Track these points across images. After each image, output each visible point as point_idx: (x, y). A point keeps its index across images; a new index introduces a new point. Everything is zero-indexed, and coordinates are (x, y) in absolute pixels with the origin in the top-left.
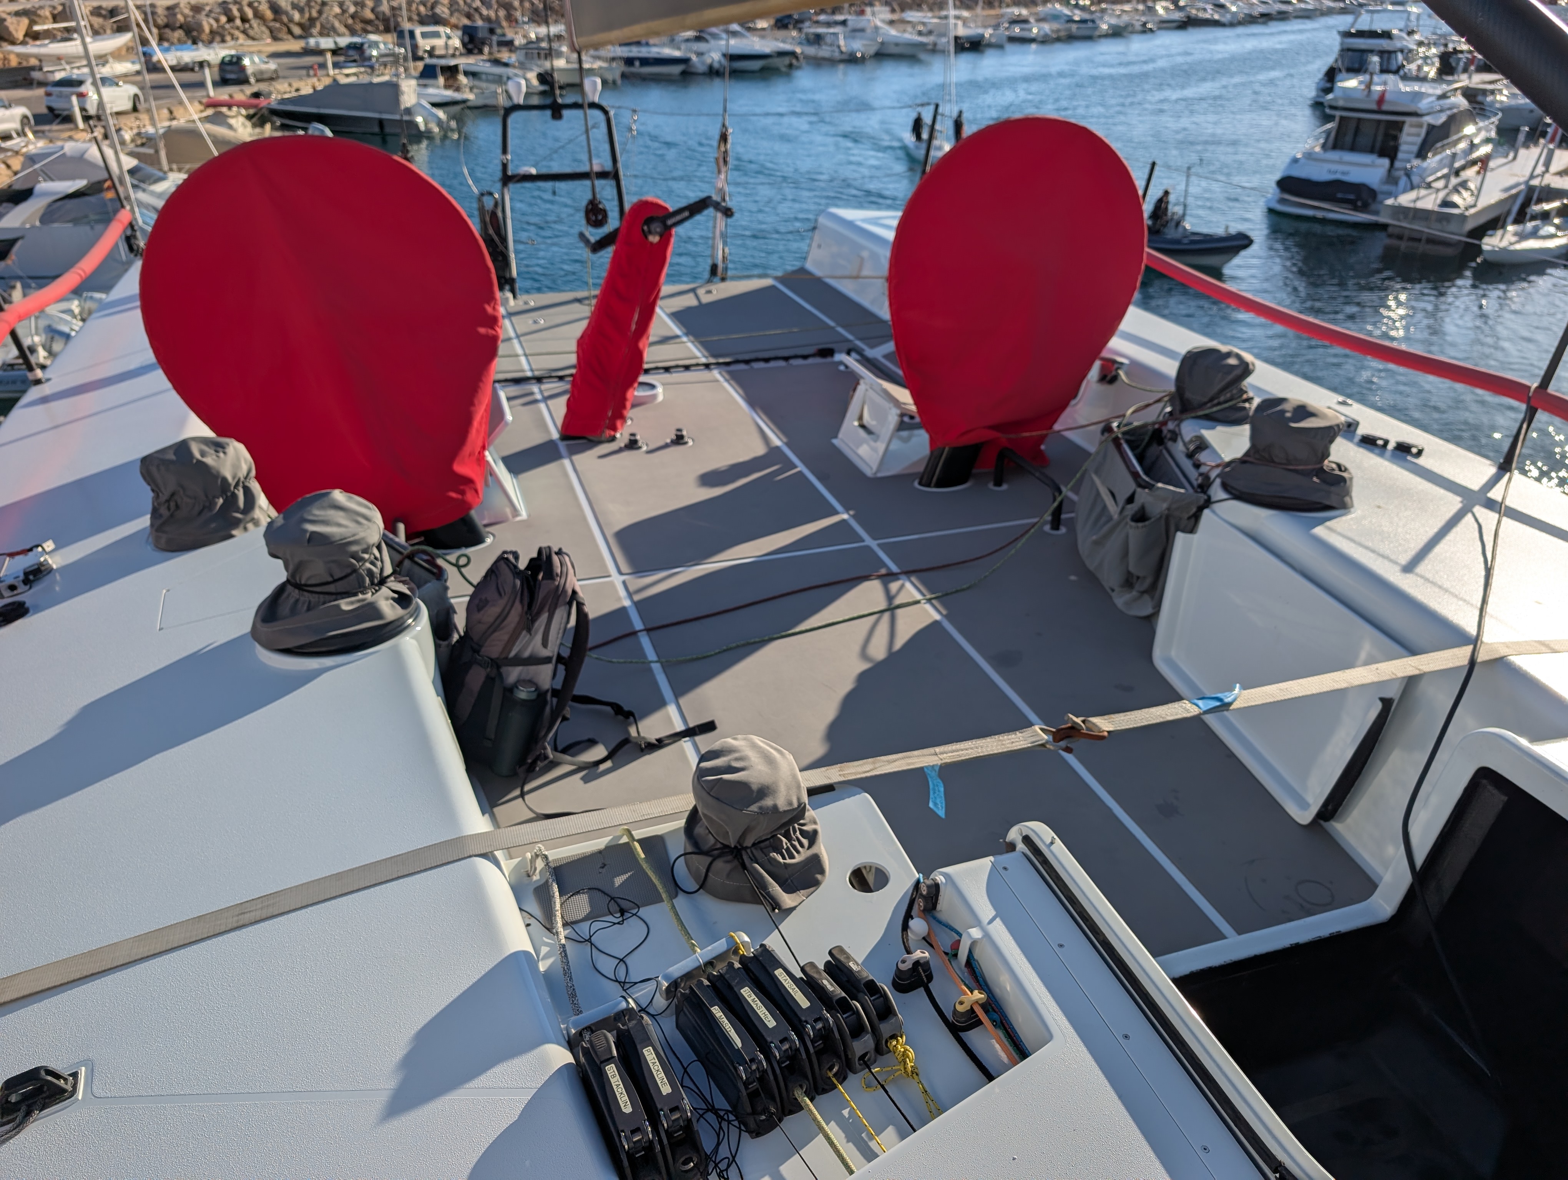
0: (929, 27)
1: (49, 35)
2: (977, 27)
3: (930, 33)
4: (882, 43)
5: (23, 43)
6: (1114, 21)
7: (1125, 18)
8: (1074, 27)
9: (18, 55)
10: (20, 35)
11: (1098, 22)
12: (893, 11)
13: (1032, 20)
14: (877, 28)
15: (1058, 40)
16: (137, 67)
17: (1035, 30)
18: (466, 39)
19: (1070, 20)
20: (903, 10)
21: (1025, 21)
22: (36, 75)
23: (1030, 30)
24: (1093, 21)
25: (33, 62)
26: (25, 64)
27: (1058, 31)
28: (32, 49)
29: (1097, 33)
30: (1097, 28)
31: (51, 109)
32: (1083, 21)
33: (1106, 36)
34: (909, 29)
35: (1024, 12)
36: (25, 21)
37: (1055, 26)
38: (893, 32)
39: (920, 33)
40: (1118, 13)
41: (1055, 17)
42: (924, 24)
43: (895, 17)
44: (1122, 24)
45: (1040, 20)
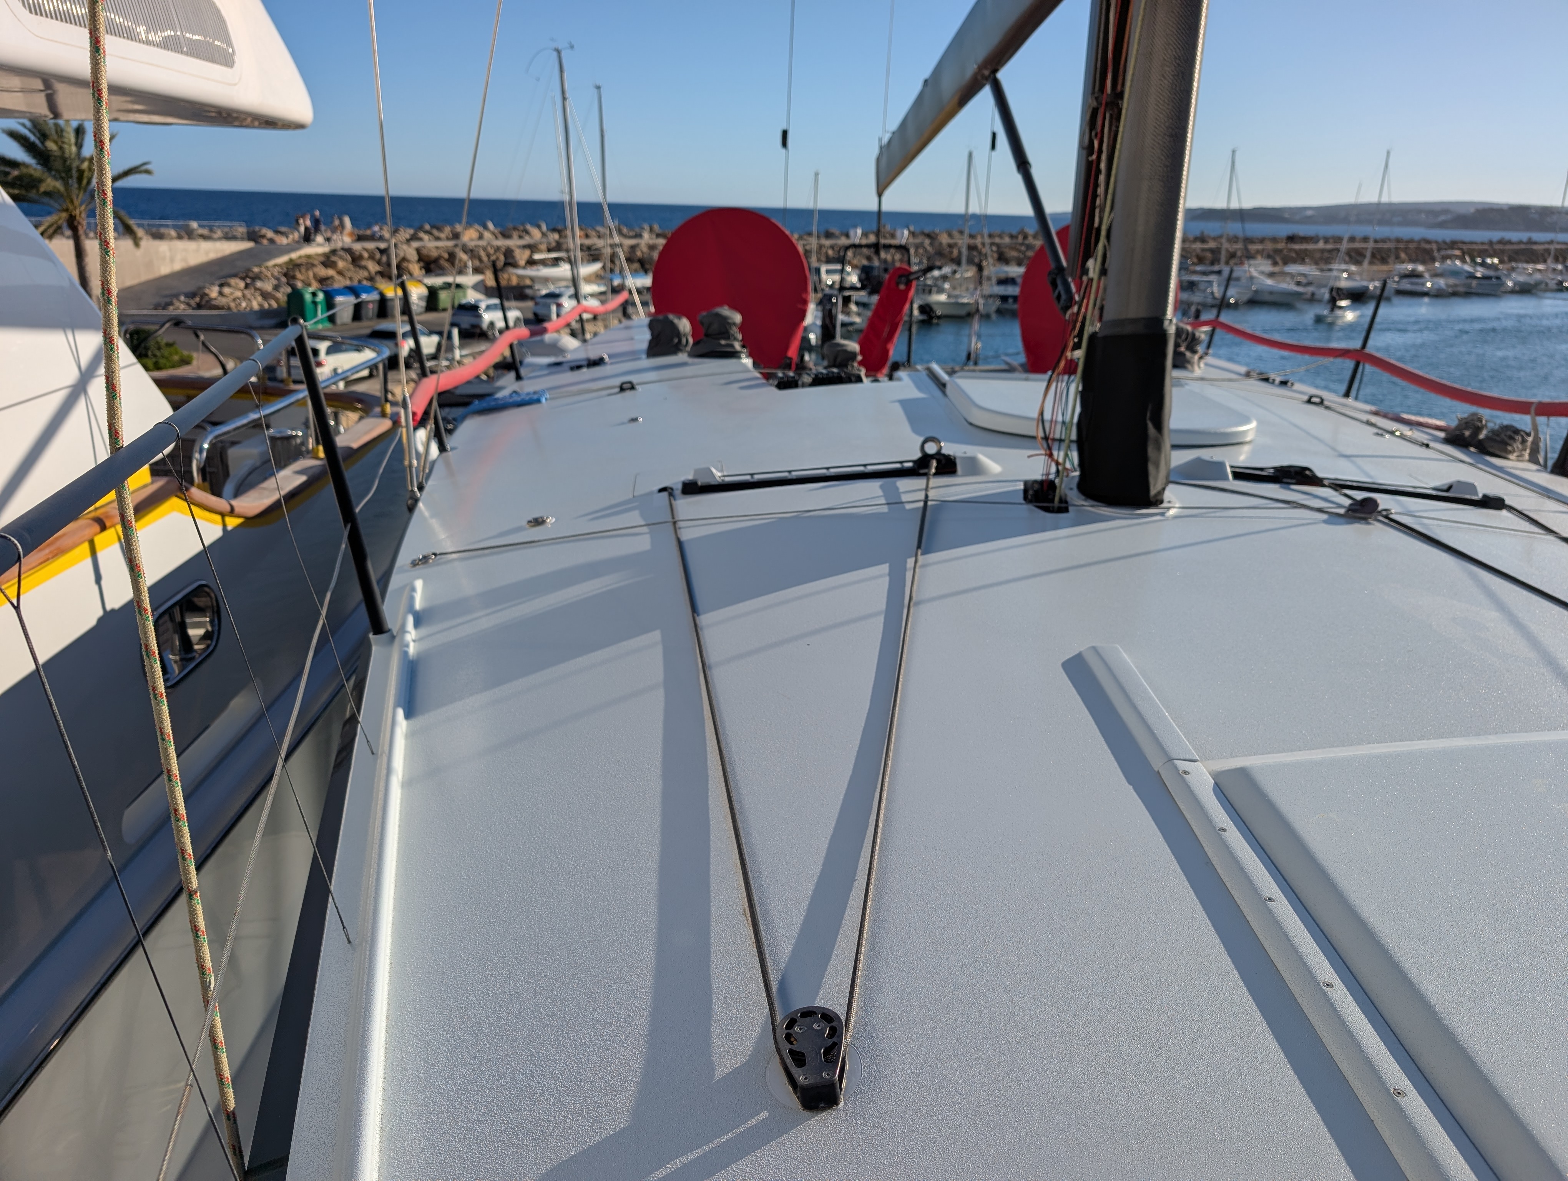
0: (1310, 278)
1: (544, 263)
2: (1362, 280)
3: (1309, 284)
4: (1256, 292)
5: (524, 268)
6: (1521, 279)
7: (1538, 276)
8: (1474, 283)
9: (519, 277)
10: (522, 263)
11: (1503, 279)
12: (1275, 264)
13: (1427, 275)
14: (1252, 278)
15: (1455, 294)
16: (603, 289)
17: (1429, 285)
18: (863, 276)
19: (1472, 276)
20: (1285, 263)
21: (1419, 276)
22: (528, 292)
23: (1424, 284)
24: (1498, 278)
25: (528, 282)
26: (522, 284)
27: (1456, 285)
28: (531, 272)
29: (1502, 289)
30: (1504, 284)
31: (535, 314)
32: (1485, 278)
33: (1513, 292)
34: (1288, 279)
35: (1420, 268)
36: (527, 253)
37: (1451, 281)
38: (1269, 282)
39: (1298, 284)
40: (1530, 271)
41: (1455, 273)
42: (1305, 275)
43: (1276, 269)
44: (1532, 282)
45: (1435, 275)
